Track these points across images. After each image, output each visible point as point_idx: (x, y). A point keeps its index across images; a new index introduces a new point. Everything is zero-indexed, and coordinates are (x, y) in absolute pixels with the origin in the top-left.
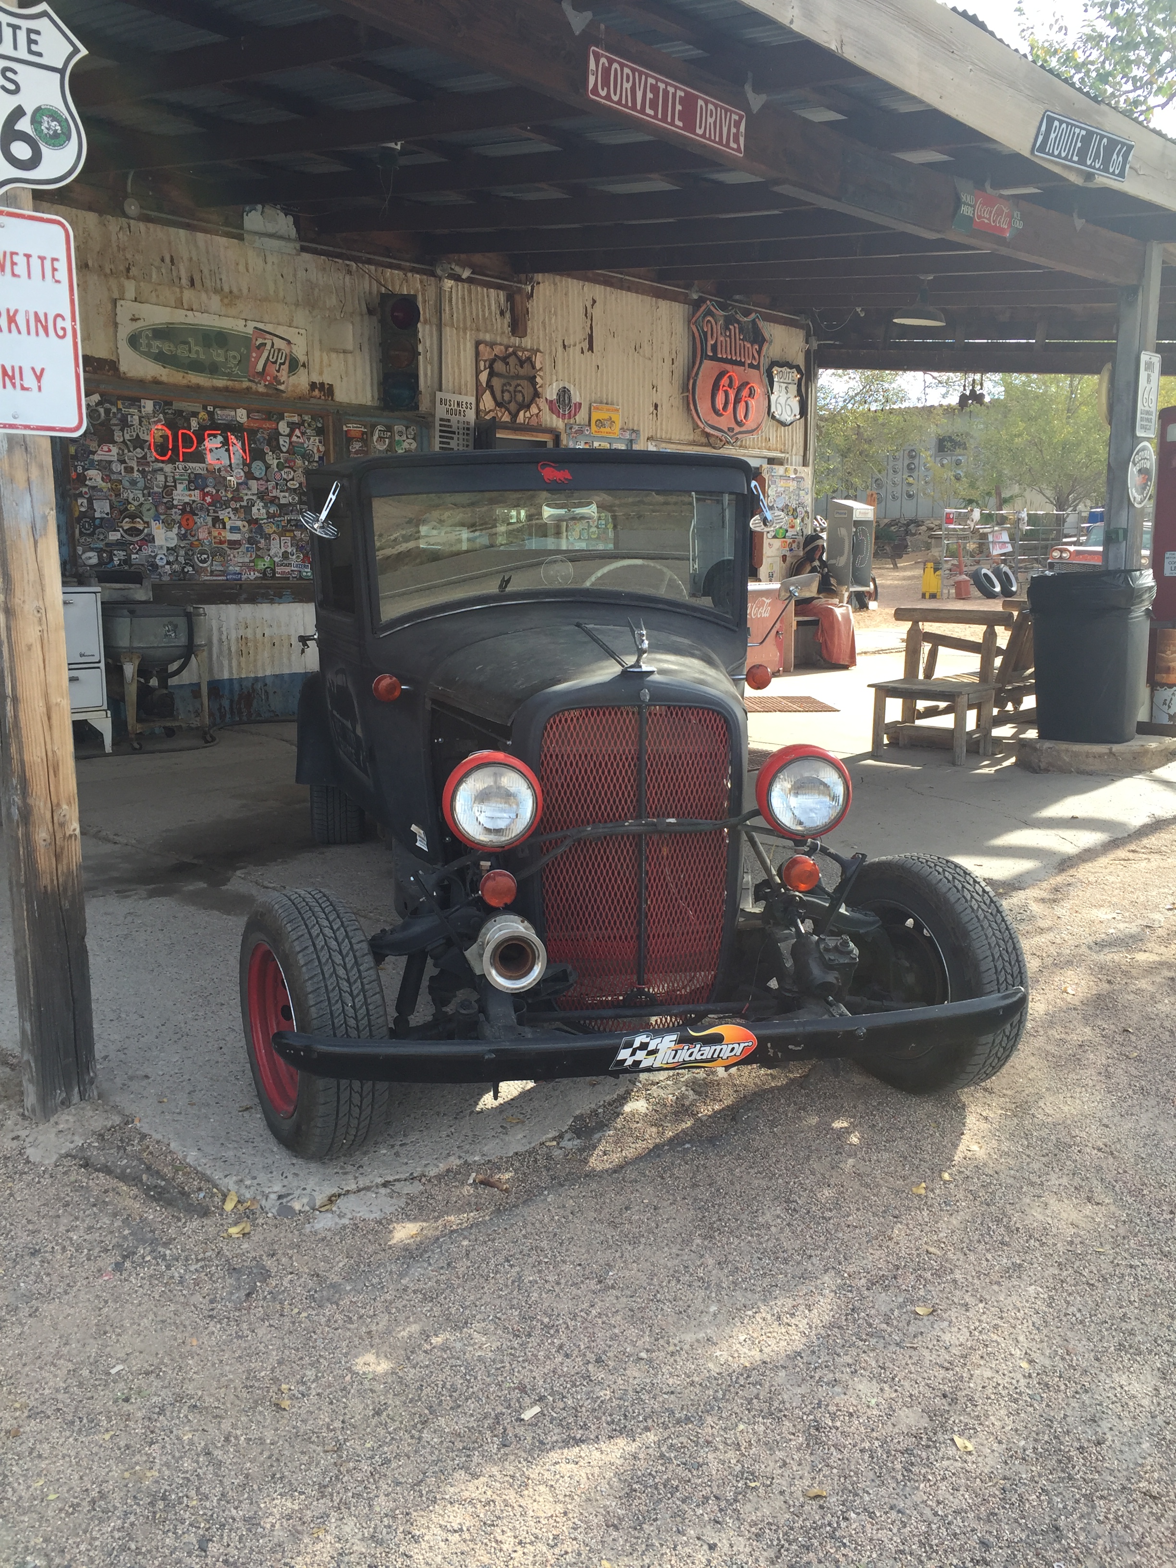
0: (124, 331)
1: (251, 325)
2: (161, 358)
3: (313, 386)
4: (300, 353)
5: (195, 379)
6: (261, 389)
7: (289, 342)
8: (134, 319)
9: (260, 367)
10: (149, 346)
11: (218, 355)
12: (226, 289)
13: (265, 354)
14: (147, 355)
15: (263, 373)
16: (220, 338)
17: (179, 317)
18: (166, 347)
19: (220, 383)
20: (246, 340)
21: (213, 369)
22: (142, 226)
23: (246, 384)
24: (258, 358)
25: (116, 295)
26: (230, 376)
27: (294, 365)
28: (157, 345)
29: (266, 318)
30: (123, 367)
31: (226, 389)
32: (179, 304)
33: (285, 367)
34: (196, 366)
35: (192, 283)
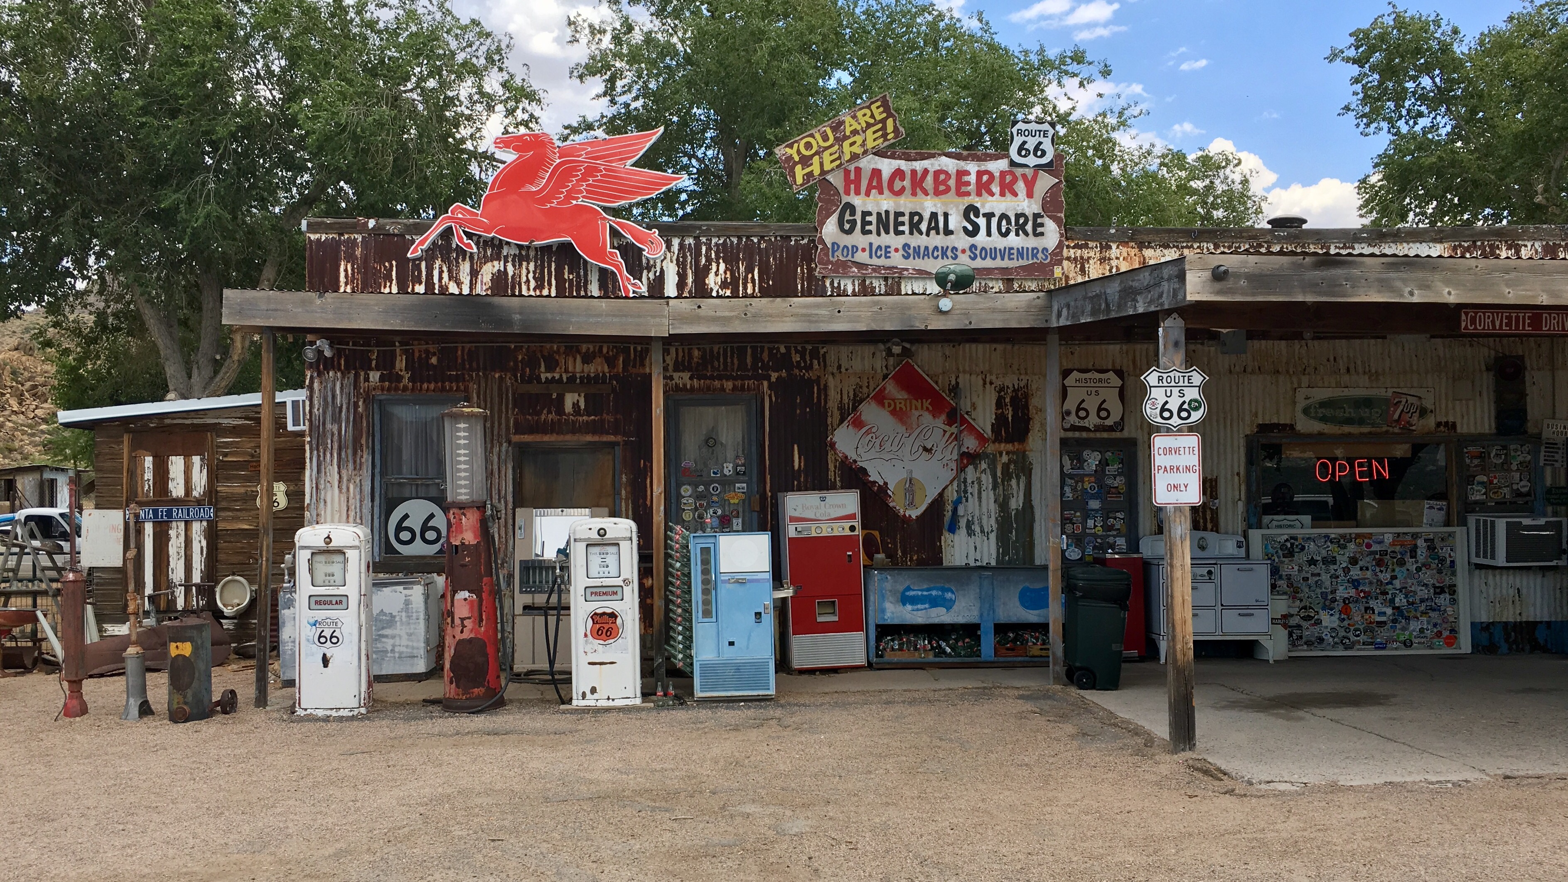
0: (1299, 407)
1: (1390, 391)
2: (1324, 419)
3: (1439, 424)
4: (1428, 404)
5: (1347, 429)
6: (1397, 430)
7: (1420, 398)
8: (1307, 398)
9: (1396, 416)
10: (1316, 412)
11: (1365, 413)
12: (1373, 371)
13: (1401, 407)
14: (1315, 418)
15: (1398, 421)
16: (1368, 402)
17: (1338, 393)
18: (1329, 412)
19: (1365, 429)
20: (1387, 401)
21: (1361, 422)
22: (1316, 342)
23: (1385, 428)
24: (1394, 412)
25: (1296, 385)
26: (1373, 425)
27: (1423, 412)
28: (1321, 412)
29: (1402, 384)
30: (1299, 427)
31: (1370, 433)
32: (1338, 385)
33: (1417, 414)
34: (1349, 421)
35: (1348, 370)
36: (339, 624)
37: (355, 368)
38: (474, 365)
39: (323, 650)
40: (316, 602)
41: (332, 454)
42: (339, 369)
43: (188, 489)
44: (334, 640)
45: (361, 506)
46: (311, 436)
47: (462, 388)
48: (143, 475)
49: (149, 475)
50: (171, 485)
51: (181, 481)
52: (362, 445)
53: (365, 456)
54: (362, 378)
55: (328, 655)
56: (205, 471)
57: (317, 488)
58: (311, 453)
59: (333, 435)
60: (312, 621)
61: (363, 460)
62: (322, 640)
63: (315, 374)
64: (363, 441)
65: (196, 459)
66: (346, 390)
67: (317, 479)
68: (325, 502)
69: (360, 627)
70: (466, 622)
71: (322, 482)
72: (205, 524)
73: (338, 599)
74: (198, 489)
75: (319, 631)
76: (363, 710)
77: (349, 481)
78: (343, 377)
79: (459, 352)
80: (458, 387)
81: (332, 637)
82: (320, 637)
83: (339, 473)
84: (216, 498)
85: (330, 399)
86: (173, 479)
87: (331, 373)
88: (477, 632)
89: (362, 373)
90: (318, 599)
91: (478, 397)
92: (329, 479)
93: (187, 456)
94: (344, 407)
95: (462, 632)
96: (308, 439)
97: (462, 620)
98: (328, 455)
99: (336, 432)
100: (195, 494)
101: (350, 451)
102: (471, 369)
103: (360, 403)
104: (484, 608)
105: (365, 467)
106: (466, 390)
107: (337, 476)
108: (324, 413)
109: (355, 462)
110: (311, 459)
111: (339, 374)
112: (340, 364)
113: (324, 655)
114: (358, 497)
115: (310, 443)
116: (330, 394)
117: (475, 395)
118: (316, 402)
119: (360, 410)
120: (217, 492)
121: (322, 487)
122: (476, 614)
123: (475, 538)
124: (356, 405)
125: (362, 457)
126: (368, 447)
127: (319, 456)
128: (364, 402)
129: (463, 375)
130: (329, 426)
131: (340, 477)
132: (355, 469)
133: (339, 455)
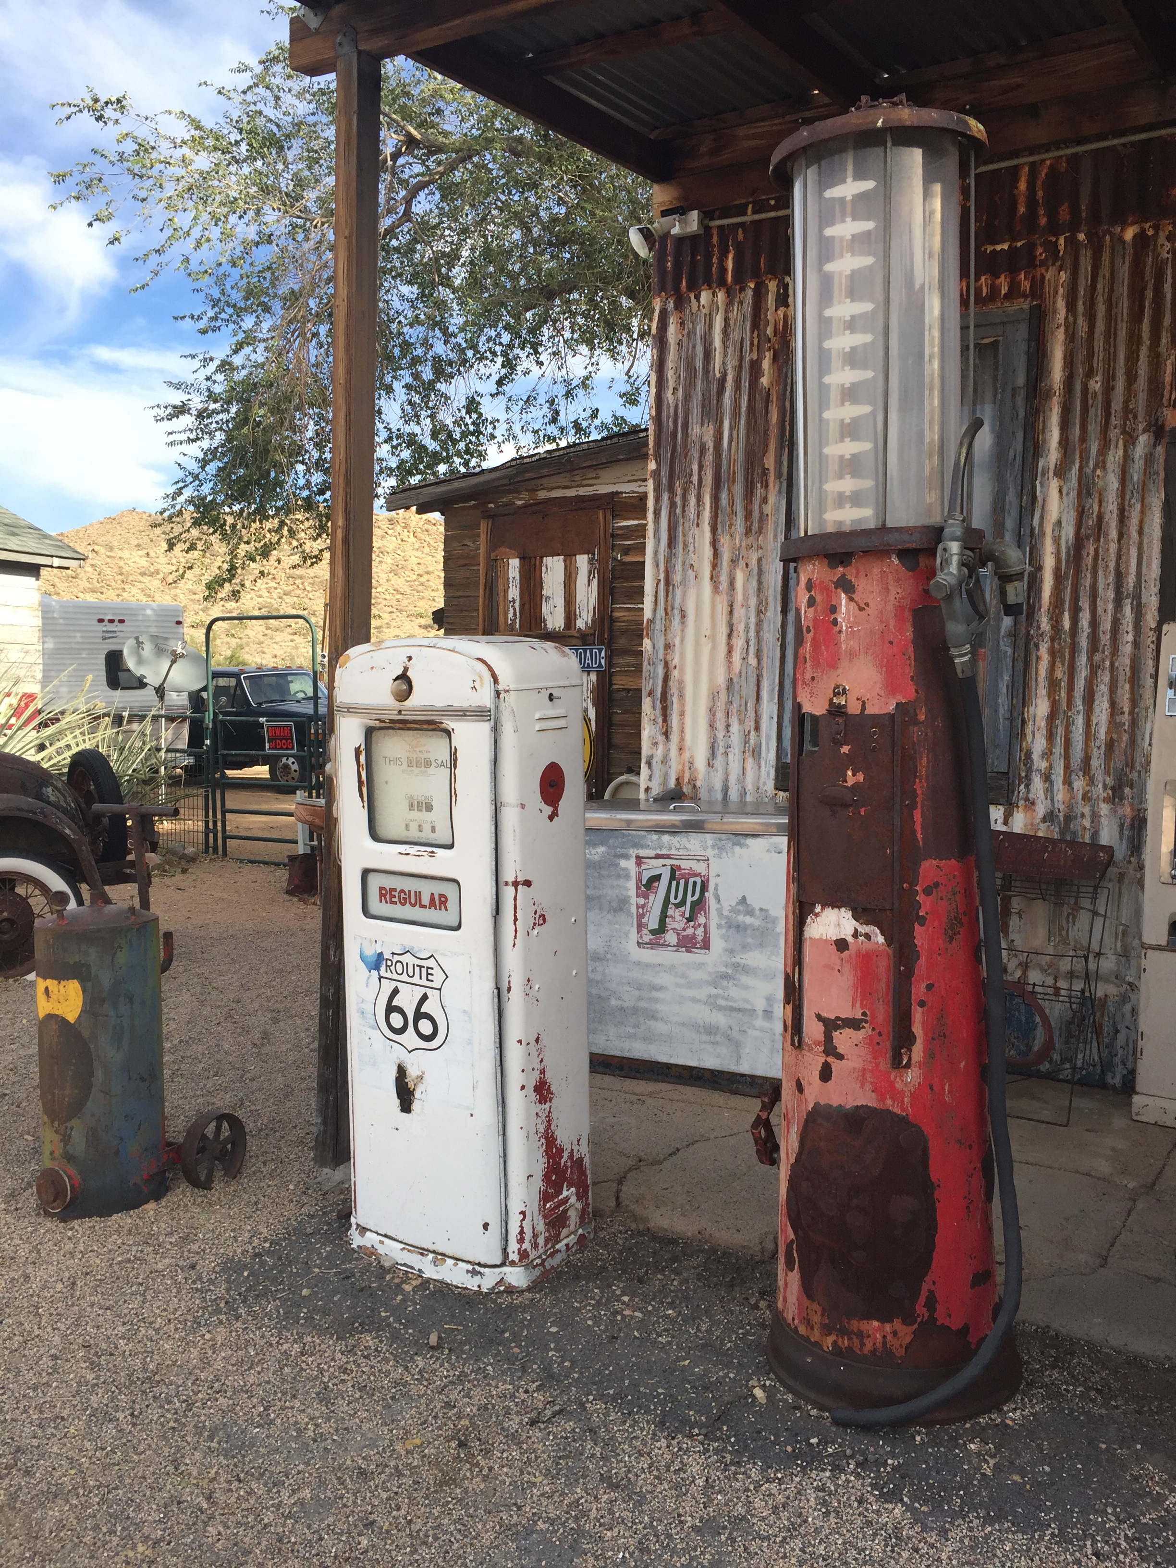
36: (438, 977)
37: (756, 275)
38: (1064, 213)
39: (399, 1054)
40: (385, 894)
41: (699, 498)
42: (722, 283)
43: (570, 616)
44: (425, 1027)
45: (759, 624)
46: (657, 457)
47: (1026, 285)
48: (506, 592)
49: (514, 593)
50: (545, 609)
51: (560, 601)
52: (765, 472)
53: (772, 499)
54: (771, 298)
55: (412, 1072)
56: (595, 582)
57: (668, 583)
58: (657, 500)
59: (703, 450)
60: (371, 952)
61: (768, 509)
62: (397, 1020)
63: (671, 305)
64: (770, 462)
65: (582, 561)
66: (735, 335)
67: (669, 560)
68: (683, 616)
69: (500, 994)
70: (844, 1039)
71: (679, 567)
72: (593, 677)
73: (438, 888)
74: (584, 615)
75: (388, 988)
76: (517, 1277)
77: (734, 562)
78: (729, 304)
79: (1022, 186)
80: (1014, 287)
81: (419, 1015)
82: (391, 1009)
83: (714, 544)
84: (611, 630)
85: (699, 363)
86: (548, 598)
87: (705, 297)
88: (884, 1089)
89: (772, 286)
90: (389, 882)
91: (1071, 307)
92: (693, 558)
93: (569, 556)
94: (730, 378)
95: (826, 1074)
96: (652, 466)
97: (831, 1025)
98: (693, 501)
99: (710, 444)
100: (580, 624)
101: (738, 489)
102: (1054, 228)
103: (766, 364)
104: (919, 990)
105: (770, 527)
106: (1037, 289)
107: (708, 552)
108: (687, 397)
109: (748, 515)
110: (657, 513)
111: (721, 296)
112: (723, 270)
113: (401, 1071)
114: (753, 602)
115: (656, 473)
116: (699, 351)
117: (1061, 304)
118: (670, 375)
119: (765, 381)
120: (612, 620)
121: (677, 578)
122: (882, 1012)
123: (891, 687)
124: (755, 369)
125: (765, 500)
126: (779, 476)
127: (673, 505)
128: (775, 359)
129: (1031, 247)
130: (695, 430)
131: (716, 554)
132: (748, 532)
133: (716, 499)
